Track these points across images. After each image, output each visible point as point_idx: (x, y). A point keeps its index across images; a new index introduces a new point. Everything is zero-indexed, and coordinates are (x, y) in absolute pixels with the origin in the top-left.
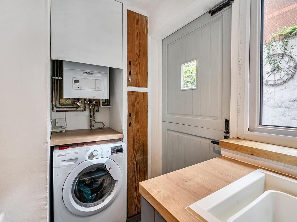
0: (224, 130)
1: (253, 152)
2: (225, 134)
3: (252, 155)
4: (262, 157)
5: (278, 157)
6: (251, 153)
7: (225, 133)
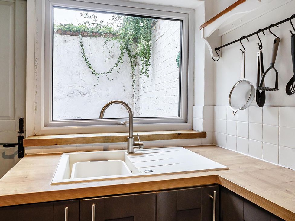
0: (18, 129)
1: (57, 142)
2: (19, 135)
3: (56, 144)
4: (63, 144)
5: (74, 141)
6: (55, 144)
7: (18, 133)
